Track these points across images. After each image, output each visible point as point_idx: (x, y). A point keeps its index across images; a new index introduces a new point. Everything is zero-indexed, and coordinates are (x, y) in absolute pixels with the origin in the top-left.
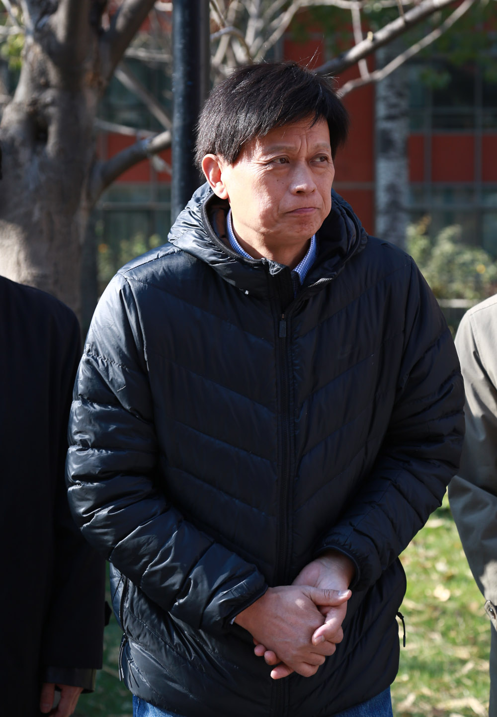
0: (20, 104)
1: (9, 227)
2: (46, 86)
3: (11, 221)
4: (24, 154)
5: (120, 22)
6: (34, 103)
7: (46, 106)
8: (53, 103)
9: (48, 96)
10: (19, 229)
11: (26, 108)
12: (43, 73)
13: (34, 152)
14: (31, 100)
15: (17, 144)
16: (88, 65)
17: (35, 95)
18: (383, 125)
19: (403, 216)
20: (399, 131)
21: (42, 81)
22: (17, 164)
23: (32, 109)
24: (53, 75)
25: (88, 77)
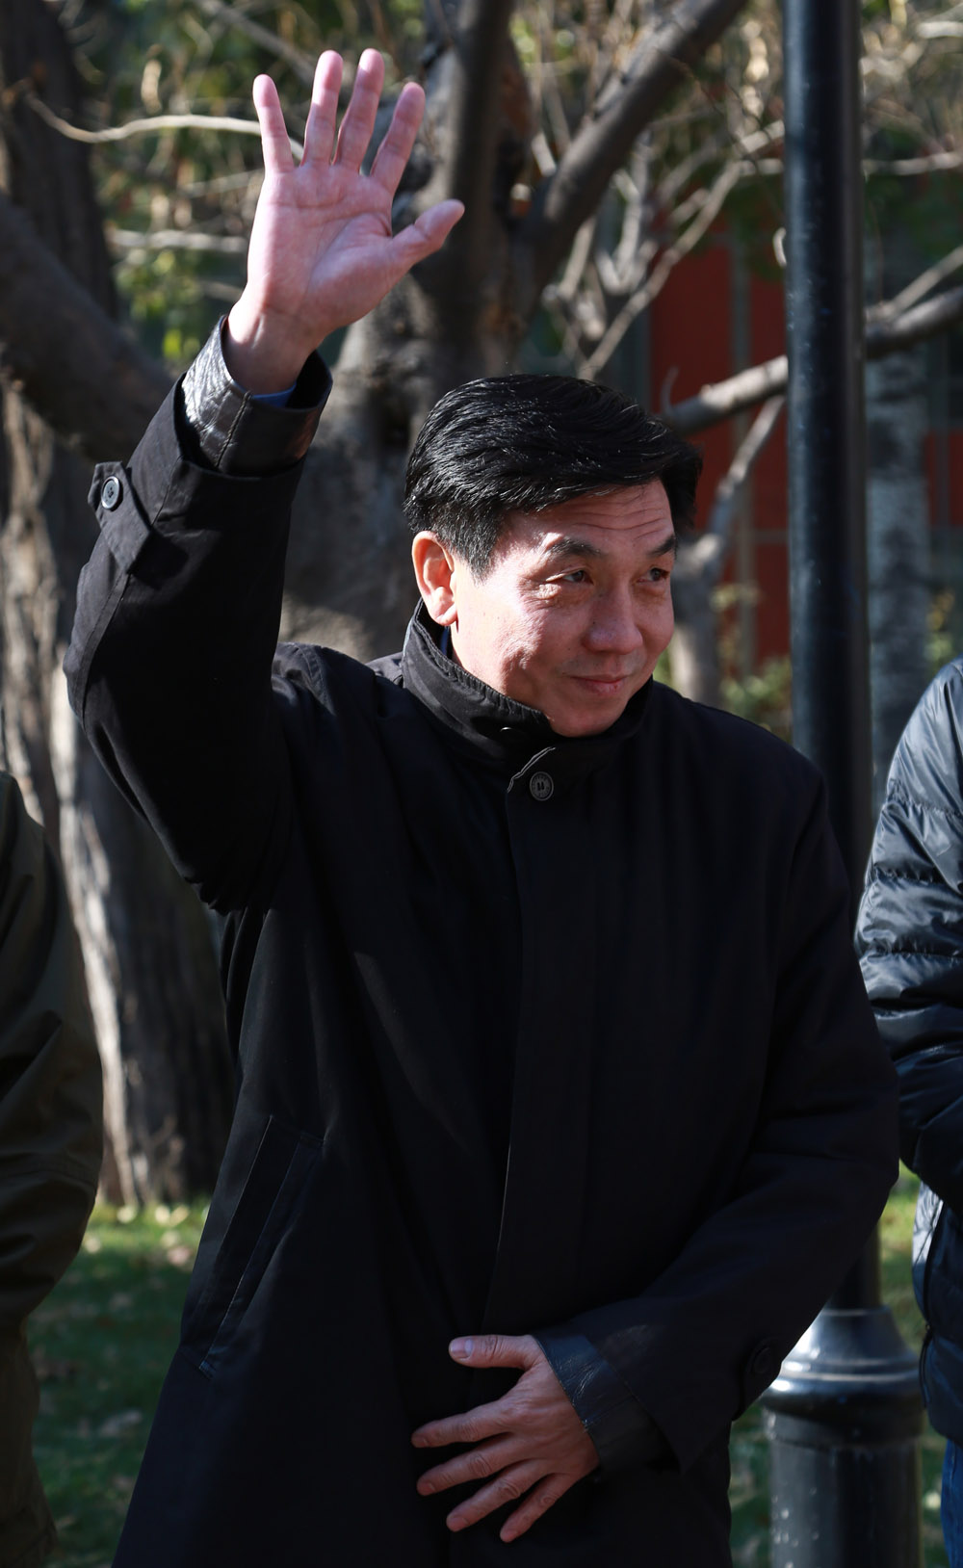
0: (353, 373)
1: (338, 620)
2: (407, 335)
3: (341, 609)
4: (364, 474)
5: (554, 202)
6: (382, 370)
7: (407, 375)
8: (420, 370)
9: (411, 355)
10: (358, 625)
11: (366, 382)
12: (400, 309)
13: (384, 469)
14: (374, 365)
15: (350, 452)
16: (491, 291)
17: (384, 354)
18: (876, 412)
19: (919, 593)
20: (907, 423)
21: (399, 325)
22: (351, 495)
23: (377, 383)
24: (420, 312)
25: (491, 314)
